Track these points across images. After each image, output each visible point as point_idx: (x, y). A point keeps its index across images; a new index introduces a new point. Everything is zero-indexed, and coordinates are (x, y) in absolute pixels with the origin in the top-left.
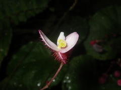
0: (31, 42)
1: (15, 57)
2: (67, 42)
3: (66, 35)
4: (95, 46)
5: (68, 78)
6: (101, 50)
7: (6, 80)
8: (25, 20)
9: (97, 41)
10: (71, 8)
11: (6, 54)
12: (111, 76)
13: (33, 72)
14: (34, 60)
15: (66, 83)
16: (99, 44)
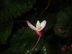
0: (24, 28)
1: (14, 36)
2: (41, 26)
3: (40, 22)
4: (59, 30)
5: (44, 48)
6: (63, 32)
7: (10, 49)
8: (20, 15)
9: (61, 27)
10: (46, 8)
11: (10, 34)
12: (69, 47)
13: (25, 45)
14: (25, 38)
15: (43, 51)
16: (62, 29)
